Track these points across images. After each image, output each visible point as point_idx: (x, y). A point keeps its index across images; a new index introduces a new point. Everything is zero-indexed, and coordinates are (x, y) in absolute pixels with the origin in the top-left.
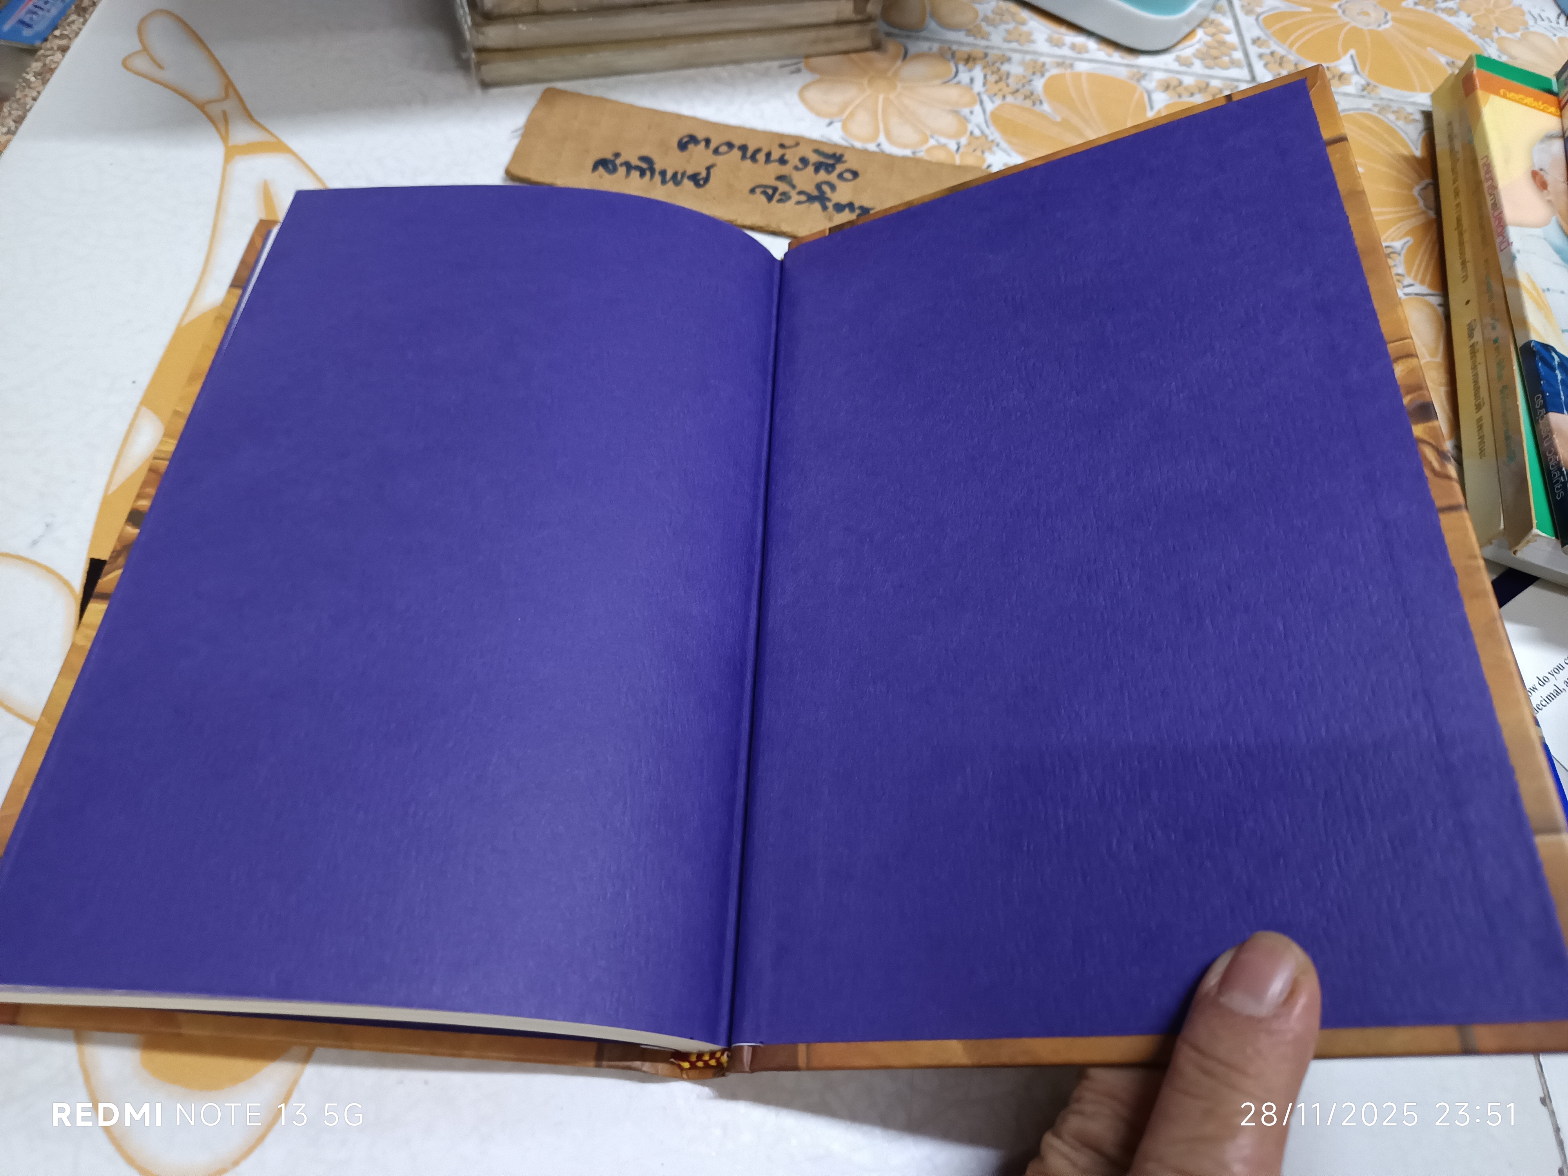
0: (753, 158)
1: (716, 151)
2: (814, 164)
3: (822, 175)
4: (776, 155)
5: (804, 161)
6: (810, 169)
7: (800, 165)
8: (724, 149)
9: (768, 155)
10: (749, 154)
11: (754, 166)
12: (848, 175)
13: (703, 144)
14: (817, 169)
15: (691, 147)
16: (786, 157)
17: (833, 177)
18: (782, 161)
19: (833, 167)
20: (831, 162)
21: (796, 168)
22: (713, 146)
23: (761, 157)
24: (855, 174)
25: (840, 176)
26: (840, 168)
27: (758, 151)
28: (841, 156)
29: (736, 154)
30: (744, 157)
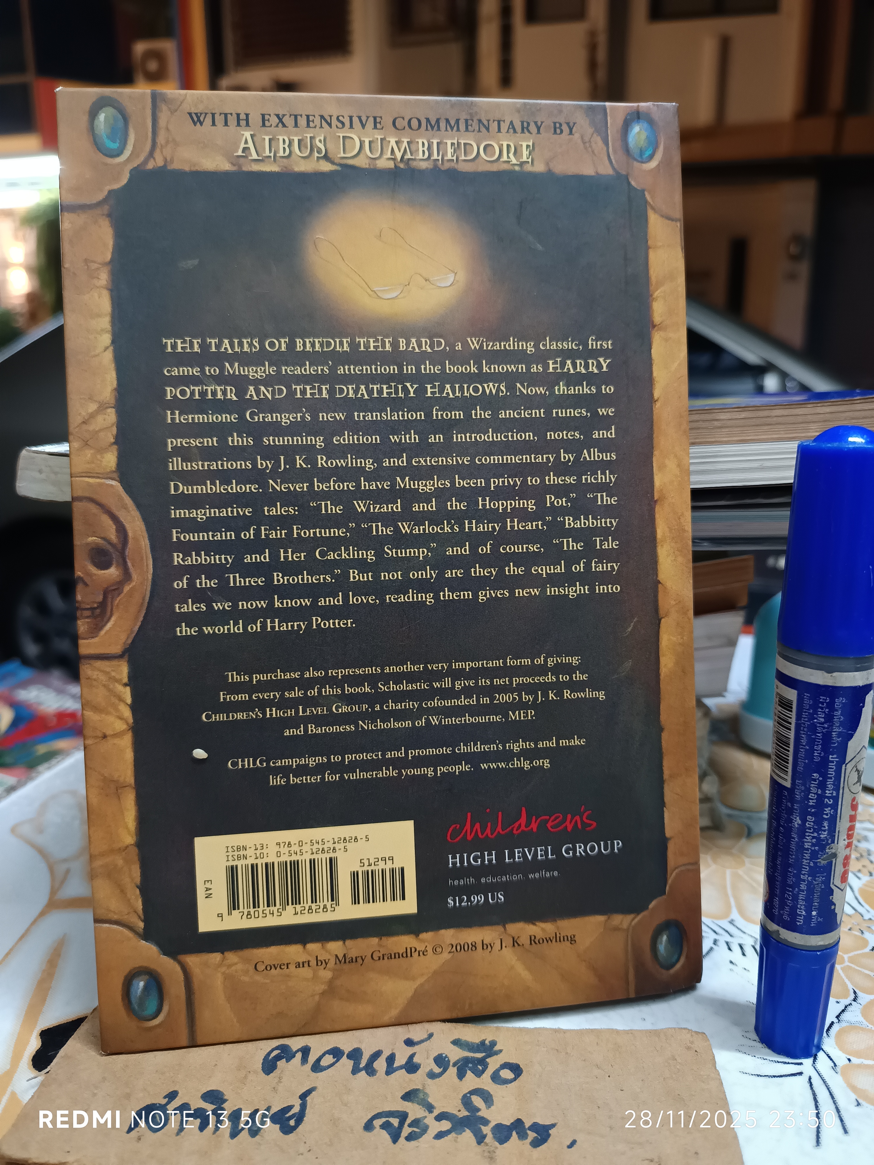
0: (370, 1070)
1: (317, 1067)
2: (454, 1065)
3: (471, 1081)
4: (400, 1060)
5: (441, 1061)
6: (452, 1071)
7: (437, 1070)
8: (328, 1060)
9: (391, 1059)
10: (363, 1064)
11: (372, 1079)
12: (506, 1074)
13: (299, 1055)
14: (461, 1075)
15: (281, 1063)
16: (416, 1060)
17: (485, 1082)
18: (411, 1067)
19: (483, 1062)
20: (479, 1055)
21: (432, 1075)
22: (312, 1058)
23: (380, 1065)
24: (516, 1070)
25: (496, 1078)
26: (494, 1063)
27: (377, 1055)
28: (493, 1043)
29: (346, 1063)
30: (355, 1070)
